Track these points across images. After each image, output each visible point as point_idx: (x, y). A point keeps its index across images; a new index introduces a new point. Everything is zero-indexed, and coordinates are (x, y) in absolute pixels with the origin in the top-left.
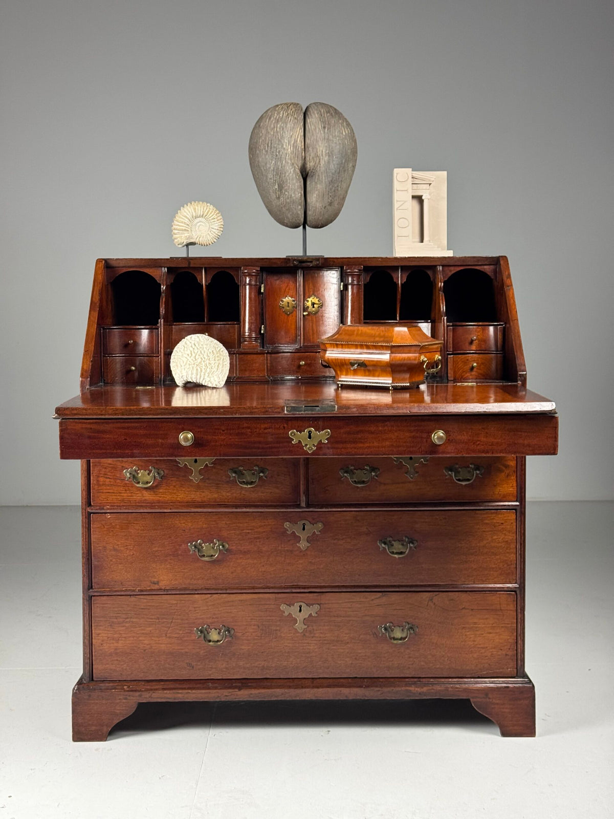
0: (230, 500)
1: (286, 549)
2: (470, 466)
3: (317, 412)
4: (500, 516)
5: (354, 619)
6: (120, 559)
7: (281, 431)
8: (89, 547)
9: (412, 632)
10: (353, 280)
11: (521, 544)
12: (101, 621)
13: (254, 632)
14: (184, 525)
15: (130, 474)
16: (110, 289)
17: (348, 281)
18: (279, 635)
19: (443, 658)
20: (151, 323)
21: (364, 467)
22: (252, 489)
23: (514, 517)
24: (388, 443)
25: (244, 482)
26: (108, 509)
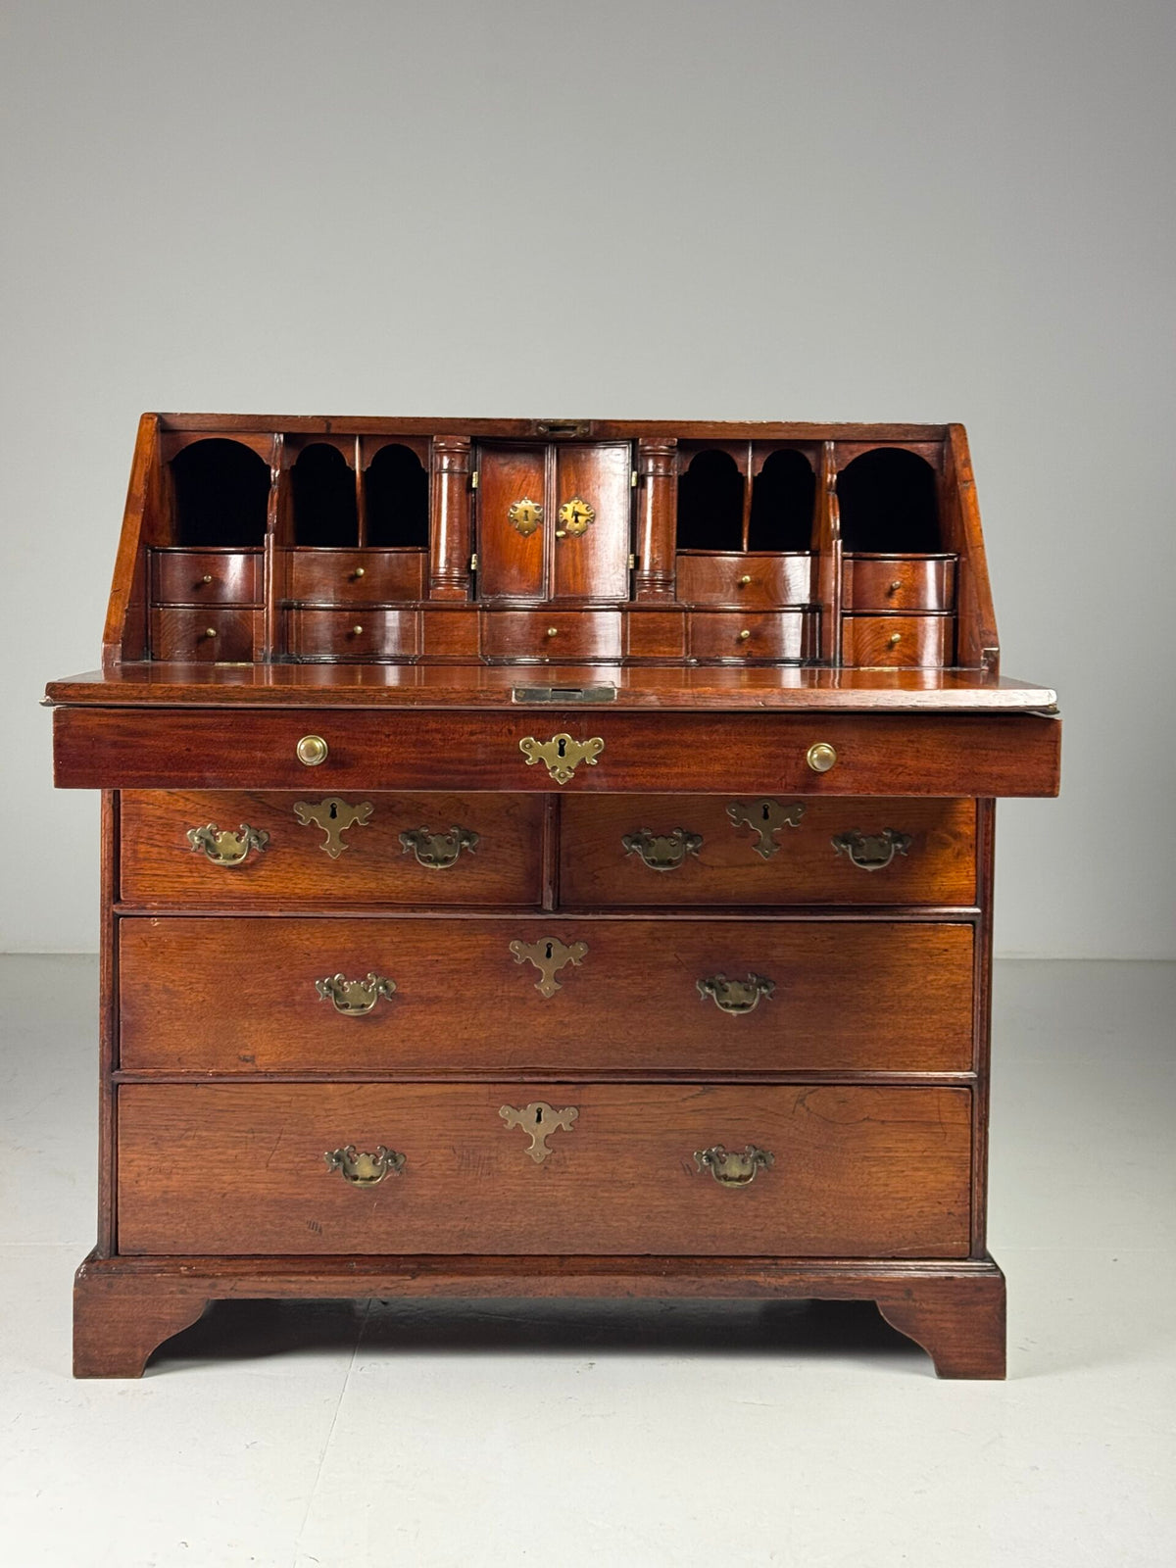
0: (400, 895)
1: (512, 994)
2: (884, 833)
3: (576, 702)
4: (941, 935)
5: (646, 1137)
6: (176, 1010)
7: (504, 739)
8: (113, 985)
9: (762, 1165)
10: (658, 467)
11: (982, 992)
12: (136, 1134)
13: (443, 1161)
14: (307, 943)
15: (201, 838)
16: (167, 474)
17: (647, 468)
18: (495, 1166)
19: (823, 1218)
20: (249, 540)
21: (671, 831)
22: (446, 873)
23: (970, 937)
24: (718, 768)
25: (429, 858)
26: (154, 908)
